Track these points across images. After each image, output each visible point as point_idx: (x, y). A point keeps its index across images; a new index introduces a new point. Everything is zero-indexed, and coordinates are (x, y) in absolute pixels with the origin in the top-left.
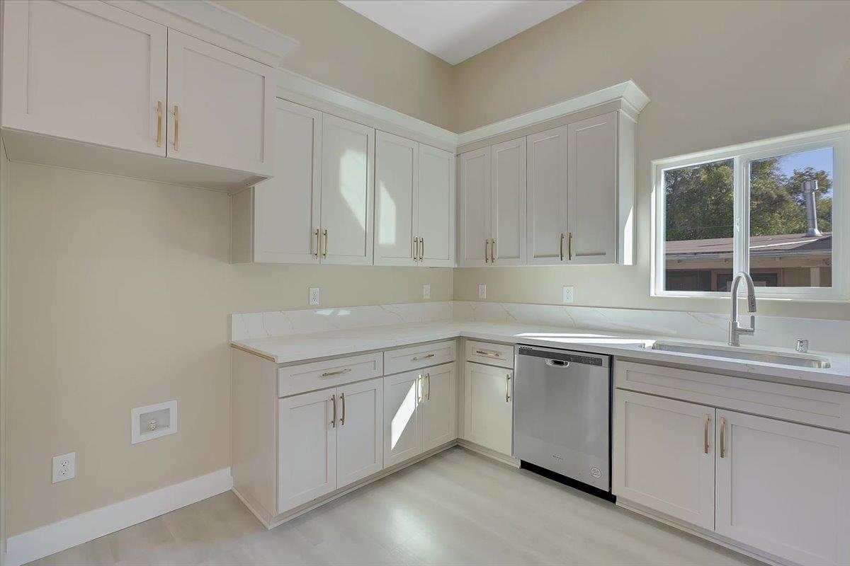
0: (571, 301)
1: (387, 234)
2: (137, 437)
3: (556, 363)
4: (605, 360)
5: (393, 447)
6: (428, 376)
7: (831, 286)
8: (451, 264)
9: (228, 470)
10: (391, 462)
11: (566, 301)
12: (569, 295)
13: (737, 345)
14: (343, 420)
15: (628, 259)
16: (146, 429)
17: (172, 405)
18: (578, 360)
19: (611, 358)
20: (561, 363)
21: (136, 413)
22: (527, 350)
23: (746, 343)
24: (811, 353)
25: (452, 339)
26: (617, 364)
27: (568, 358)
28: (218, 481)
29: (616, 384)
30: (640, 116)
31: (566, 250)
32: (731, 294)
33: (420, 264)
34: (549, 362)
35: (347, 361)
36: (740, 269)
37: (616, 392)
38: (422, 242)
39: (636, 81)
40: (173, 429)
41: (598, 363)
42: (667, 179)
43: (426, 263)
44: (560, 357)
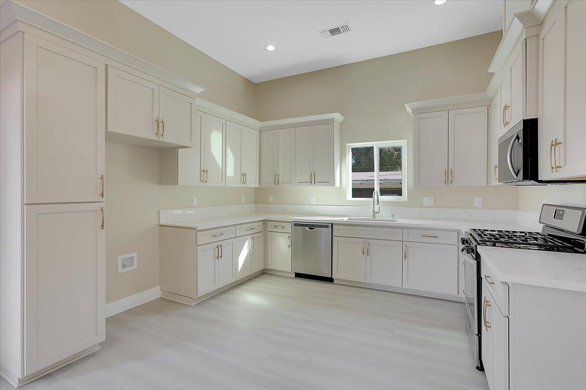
0: (314, 203)
1: (230, 172)
2: (121, 270)
3: (310, 228)
4: (330, 226)
5: (239, 270)
6: (253, 238)
7: (401, 195)
8: (257, 185)
9: (158, 288)
10: (239, 277)
11: (312, 203)
12: (314, 201)
13: (375, 218)
14: (221, 257)
15: (338, 184)
16: (124, 267)
17: (135, 255)
18: (320, 226)
19: (332, 224)
20: (313, 229)
21: (120, 258)
22: (297, 224)
23: (378, 216)
24: (395, 219)
25: (261, 221)
26: (334, 226)
27: (315, 226)
28: (154, 293)
29: (334, 235)
30: (341, 124)
31: (313, 180)
32: (373, 199)
33: (244, 186)
34: (307, 228)
35: (223, 229)
36: (377, 189)
37: (334, 237)
38: (245, 175)
39: (340, 113)
40: (135, 267)
41: (327, 227)
42: (352, 151)
43: (247, 185)
44: (312, 226)
